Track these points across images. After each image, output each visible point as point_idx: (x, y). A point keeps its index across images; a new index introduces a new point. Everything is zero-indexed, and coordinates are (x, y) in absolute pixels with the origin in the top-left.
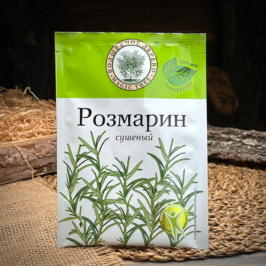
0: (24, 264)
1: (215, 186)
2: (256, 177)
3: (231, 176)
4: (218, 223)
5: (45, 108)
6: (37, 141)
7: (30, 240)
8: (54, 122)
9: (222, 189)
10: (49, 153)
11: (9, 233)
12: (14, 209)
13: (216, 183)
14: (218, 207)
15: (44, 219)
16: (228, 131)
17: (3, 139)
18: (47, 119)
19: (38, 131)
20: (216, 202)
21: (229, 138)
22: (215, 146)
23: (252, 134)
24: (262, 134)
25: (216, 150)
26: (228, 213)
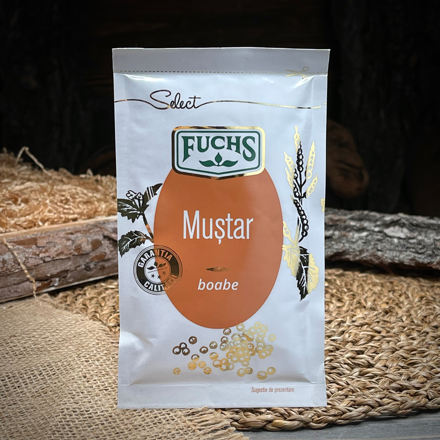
0: (56, 432)
1: (353, 303)
2: (417, 288)
3: (375, 287)
4: (372, 362)
5: (54, 182)
6: (42, 234)
7: (59, 393)
8: (69, 203)
9: (365, 307)
10: (62, 253)
12: (14, 346)
13: (354, 299)
14: (366, 336)
15: (76, 358)
16: (360, 215)
18: (57, 198)
19: (43, 216)
20: (360, 329)
21: (361, 227)
22: (339, 240)
23: (400, 220)
24: (415, 220)
25: (340, 247)
26: (385, 346)
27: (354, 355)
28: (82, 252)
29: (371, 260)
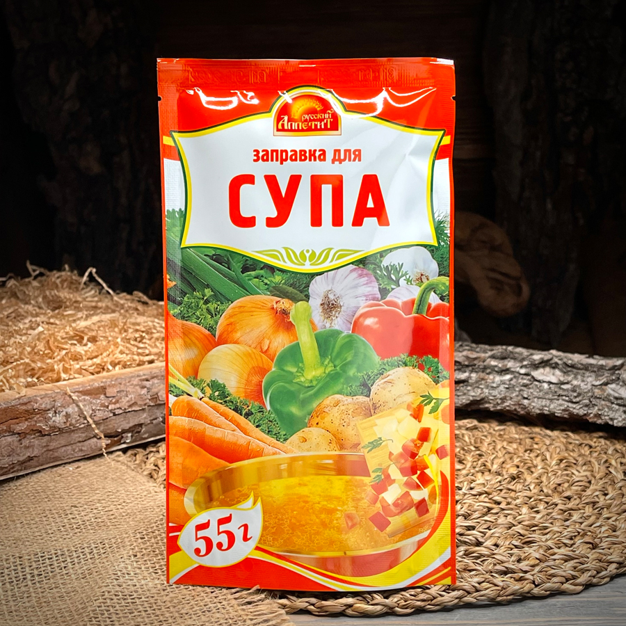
0: (93, 619)
1: (477, 464)
2: (559, 447)
3: (510, 444)
4: (481, 540)
5: (127, 311)
6: (112, 381)
8: (144, 341)
9: (490, 471)
10: (135, 404)
11: (63, 565)
13: (479, 460)
14: (481, 508)
15: (132, 535)
16: (502, 352)
17: (43, 377)
18: (131, 334)
19: (113, 359)
20: (478, 499)
21: (504, 368)
22: (477, 385)
23: (551, 359)
24: (570, 359)
25: (478, 393)
26: (502, 520)
27: (462, 531)
28: (159, 402)
29: (515, 410)
